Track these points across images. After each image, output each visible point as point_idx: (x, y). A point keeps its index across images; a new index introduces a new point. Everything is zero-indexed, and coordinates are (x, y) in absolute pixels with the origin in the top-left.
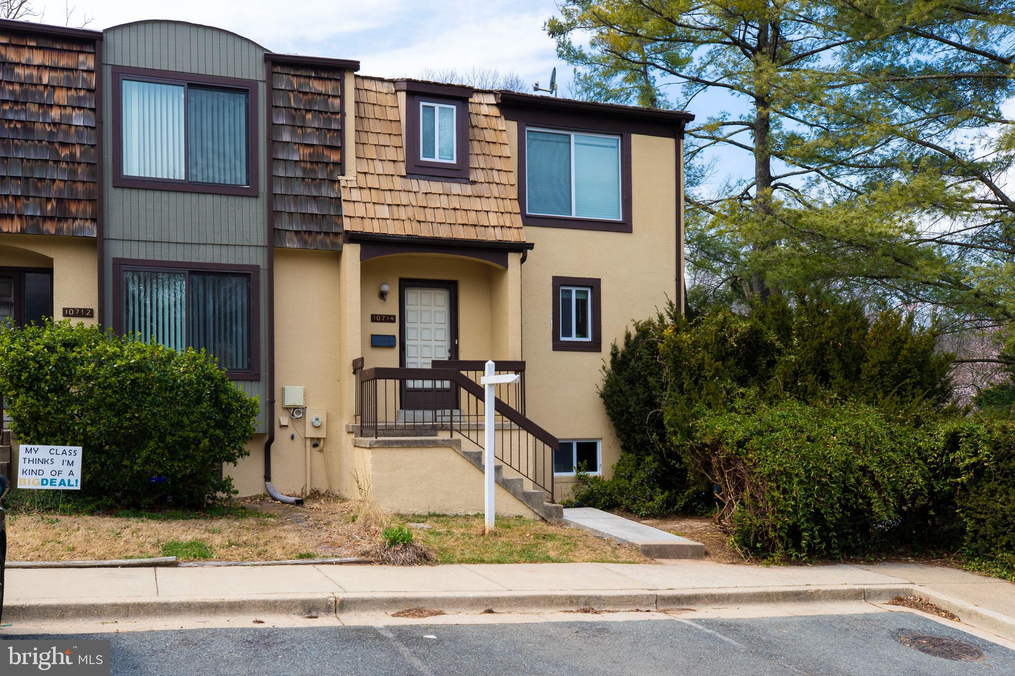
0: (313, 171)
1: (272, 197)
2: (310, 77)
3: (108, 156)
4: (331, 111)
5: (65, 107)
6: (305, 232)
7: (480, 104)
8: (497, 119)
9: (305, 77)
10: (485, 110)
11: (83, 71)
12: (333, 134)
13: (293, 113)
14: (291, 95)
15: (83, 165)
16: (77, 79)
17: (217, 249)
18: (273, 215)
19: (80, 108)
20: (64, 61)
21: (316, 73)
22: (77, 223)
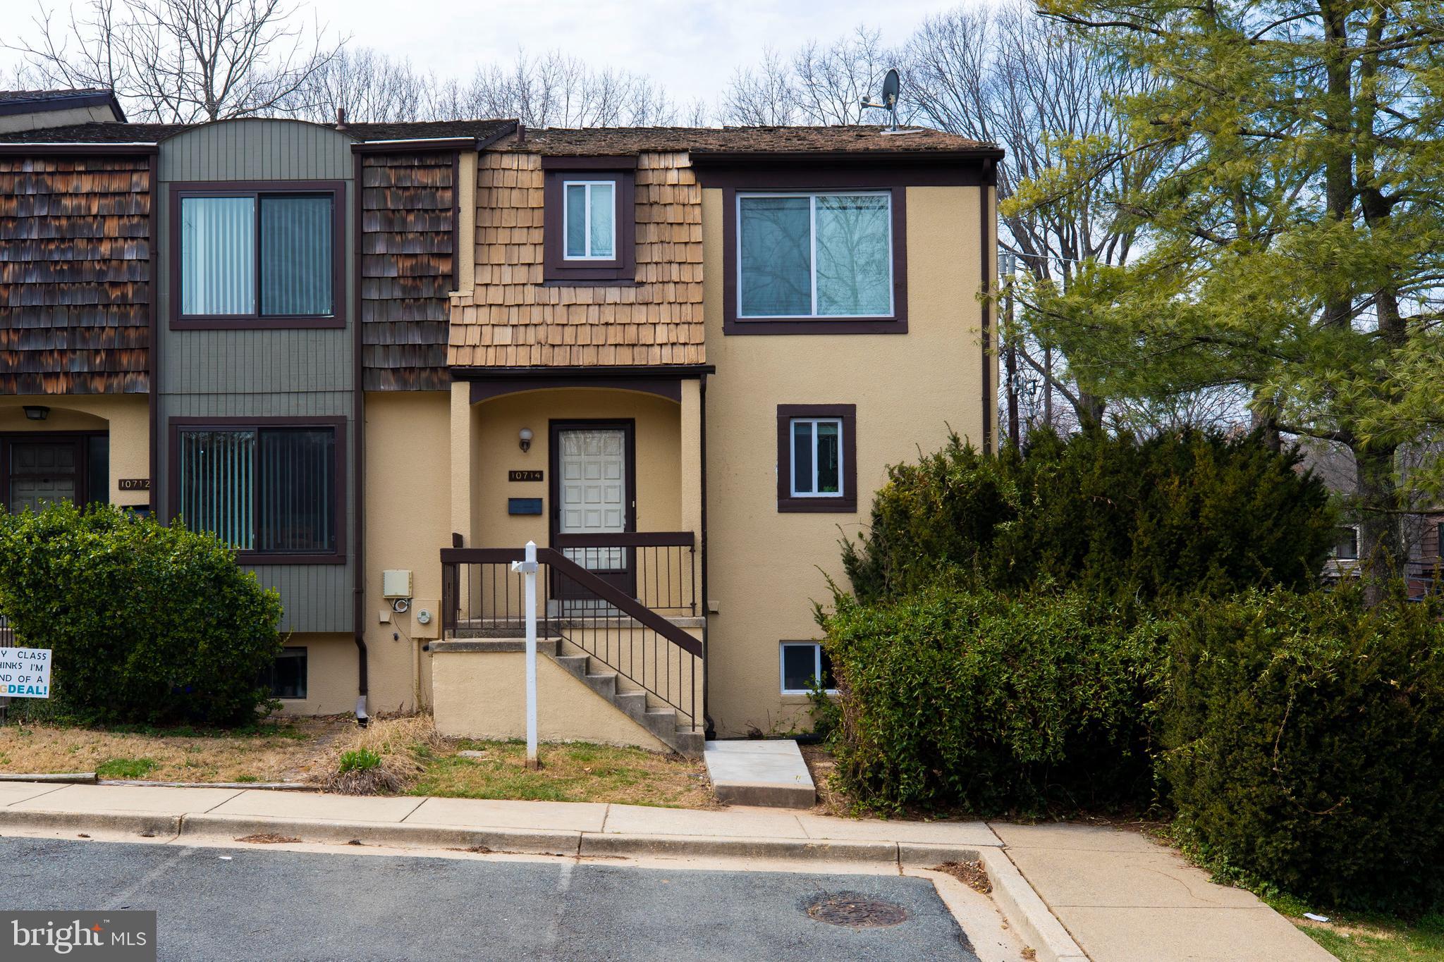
0: (415, 288)
1: (361, 326)
2: (412, 167)
3: (165, 294)
4: (440, 207)
5: (116, 239)
6: (405, 368)
7: (667, 169)
8: (691, 188)
9: (406, 167)
10: (673, 177)
11: (137, 193)
12: (443, 238)
13: (390, 217)
14: (388, 193)
15: (136, 307)
16: (128, 204)
17: (293, 398)
18: (362, 349)
19: (133, 239)
20: (116, 185)
21: (421, 160)
22: (129, 377)
